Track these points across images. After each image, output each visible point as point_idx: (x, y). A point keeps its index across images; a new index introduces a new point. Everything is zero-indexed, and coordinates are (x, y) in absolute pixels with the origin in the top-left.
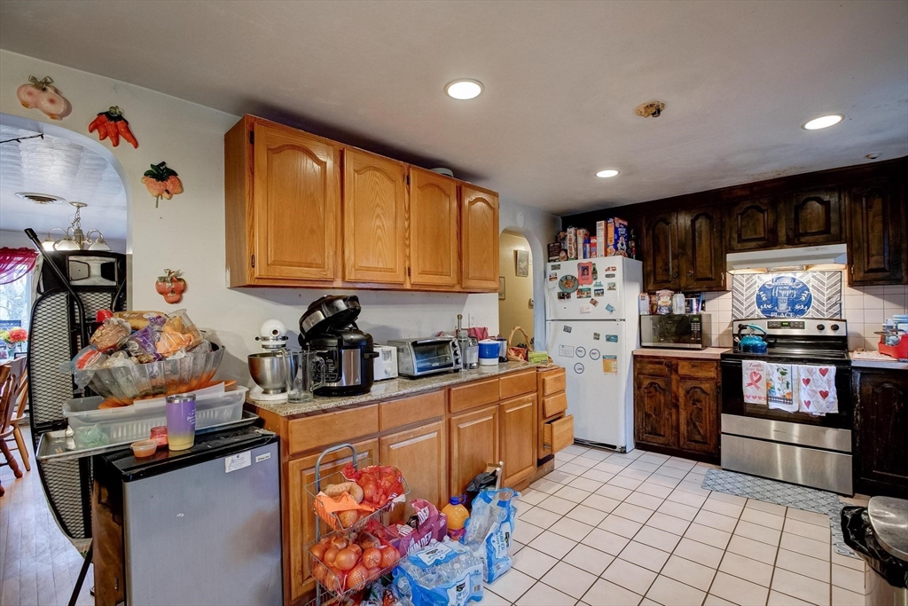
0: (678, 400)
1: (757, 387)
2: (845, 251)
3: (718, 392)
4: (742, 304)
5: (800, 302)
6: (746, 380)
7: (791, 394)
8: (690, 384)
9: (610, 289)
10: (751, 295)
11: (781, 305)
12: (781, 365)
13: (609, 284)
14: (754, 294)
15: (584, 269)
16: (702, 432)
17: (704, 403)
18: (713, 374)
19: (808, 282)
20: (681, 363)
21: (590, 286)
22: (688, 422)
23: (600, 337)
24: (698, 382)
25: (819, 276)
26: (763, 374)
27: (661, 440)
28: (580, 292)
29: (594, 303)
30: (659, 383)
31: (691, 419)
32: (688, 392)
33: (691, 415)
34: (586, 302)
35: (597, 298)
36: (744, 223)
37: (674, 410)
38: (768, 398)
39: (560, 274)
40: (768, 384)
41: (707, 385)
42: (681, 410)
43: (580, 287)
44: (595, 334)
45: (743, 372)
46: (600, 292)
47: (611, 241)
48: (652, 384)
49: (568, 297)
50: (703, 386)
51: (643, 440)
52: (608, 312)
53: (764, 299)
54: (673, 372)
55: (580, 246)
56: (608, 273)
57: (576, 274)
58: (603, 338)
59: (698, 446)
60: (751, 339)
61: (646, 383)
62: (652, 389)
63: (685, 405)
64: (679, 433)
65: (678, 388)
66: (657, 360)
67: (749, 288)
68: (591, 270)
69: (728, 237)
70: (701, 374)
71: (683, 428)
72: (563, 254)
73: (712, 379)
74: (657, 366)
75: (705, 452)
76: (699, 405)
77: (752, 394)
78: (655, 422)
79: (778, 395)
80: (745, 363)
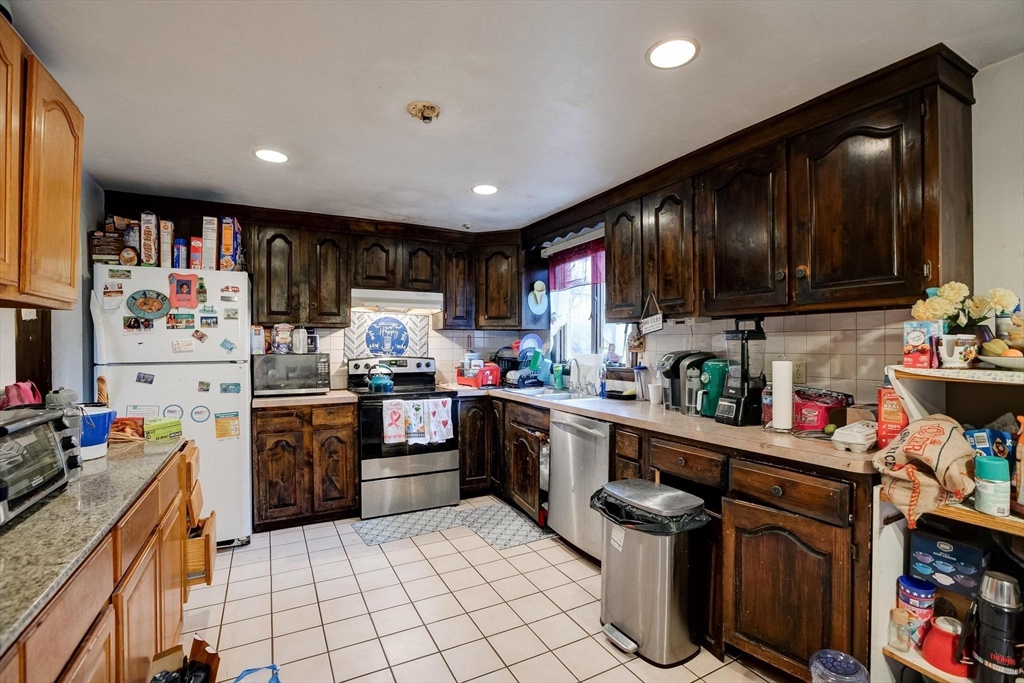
0: (312, 457)
1: (397, 426)
2: (442, 299)
3: (354, 439)
4: (353, 343)
5: (400, 343)
6: (387, 420)
7: (423, 427)
8: (325, 435)
9: (228, 317)
10: (361, 334)
11: (386, 344)
12: (415, 401)
13: (227, 310)
14: (363, 333)
15: (182, 285)
16: (338, 486)
17: (341, 453)
18: (350, 420)
19: (407, 323)
20: (315, 411)
21: (192, 312)
22: (323, 480)
23: (211, 388)
24: (335, 431)
25: (414, 318)
26: (402, 412)
27: (291, 510)
28: (172, 318)
29: (201, 337)
30: (288, 440)
31: (327, 474)
32: (323, 445)
33: (327, 470)
34: (183, 335)
35: (204, 330)
36: (369, 259)
37: (306, 470)
38: (407, 434)
39: (131, 287)
40: (406, 422)
41: (344, 432)
42: (315, 468)
43: (173, 311)
44: (201, 383)
45: (384, 413)
46: (210, 321)
47: (228, 250)
48: (277, 444)
49: (148, 324)
50: (339, 435)
51: (267, 518)
52: (225, 351)
53: (373, 338)
54: (305, 424)
55: (166, 247)
56: (226, 294)
57: (165, 289)
58: (215, 388)
59: (334, 504)
60: (381, 379)
61: (270, 442)
62: (279, 449)
63: (320, 461)
64: (313, 497)
65: (311, 441)
66: (286, 412)
67: (359, 326)
68: (195, 287)
69: (353, 271)
70: (338, 421)
71: (318, 488)
72: (128, 254)
73: (349, 425)
74: (285, 419)
75: (342, 507)
76: (335, 457)
77: (392, 434)
78: (282, 490)
79: (415, 431)
80: (386, 403)
